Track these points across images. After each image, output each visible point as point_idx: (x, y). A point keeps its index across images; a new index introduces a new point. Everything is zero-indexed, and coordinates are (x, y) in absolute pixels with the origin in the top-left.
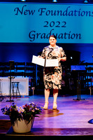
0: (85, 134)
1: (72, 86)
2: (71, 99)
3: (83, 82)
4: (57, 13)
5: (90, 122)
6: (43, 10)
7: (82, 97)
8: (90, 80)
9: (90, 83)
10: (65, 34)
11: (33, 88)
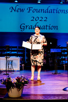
0: (60, 98)
1: (51, 63)
2: (50, 73)
3: (59, 61)
4: (40, 11)
5: (64, 90)
6: (31, 9)
7: (59, 71)
8: (64, 59)
9: (64, 61)
10: (47, 26)
11: (23, 65)
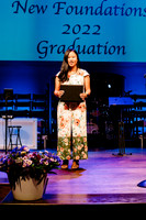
3: (129, 127)
4: (84, 10)
5: (141, 185)
8: (141, 124)
10: (99, 46)
11: (44, 137)
